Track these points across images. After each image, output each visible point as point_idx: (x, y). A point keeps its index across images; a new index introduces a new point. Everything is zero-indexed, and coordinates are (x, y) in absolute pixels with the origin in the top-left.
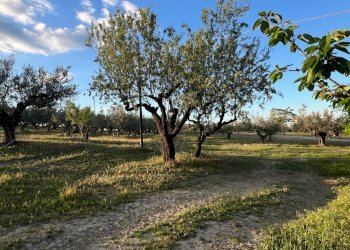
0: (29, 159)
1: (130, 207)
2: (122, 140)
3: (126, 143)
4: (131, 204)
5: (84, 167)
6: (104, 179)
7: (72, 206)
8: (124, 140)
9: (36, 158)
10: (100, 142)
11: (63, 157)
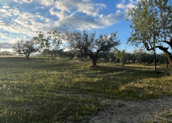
0: (102, 73)
1: (156, 101)
2: (142, 66)
3: (145, 68)
4: (156, 100)
5: (125, 78)
6: (138, 85)
7: (126, 95)
8: (143, 66)
9: (105, 73)
10: (130, 67)
11: (115, 73)
